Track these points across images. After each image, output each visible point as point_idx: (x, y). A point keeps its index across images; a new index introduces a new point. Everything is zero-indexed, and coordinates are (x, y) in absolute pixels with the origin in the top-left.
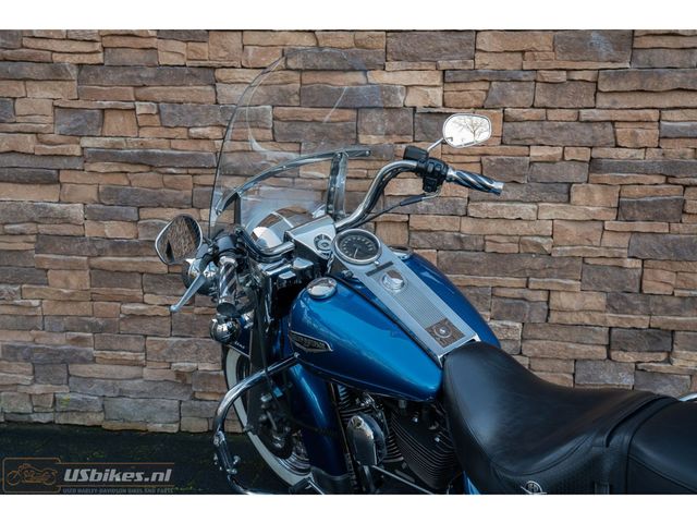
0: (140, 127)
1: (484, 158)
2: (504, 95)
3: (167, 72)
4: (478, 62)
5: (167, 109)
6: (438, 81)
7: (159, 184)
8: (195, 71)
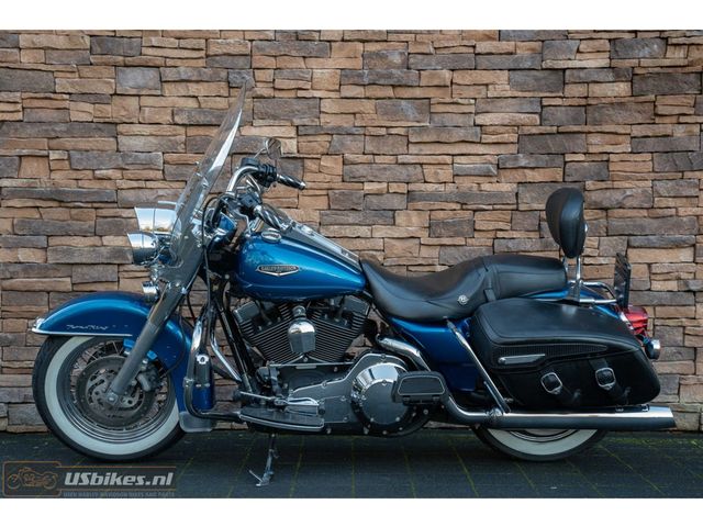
0: (51, 171)
1: (330, 192)
2: (342, 144)
3: (77, 126)
4: (322, 120)
5: (75, 155)
6: (293, 134)
7: (66, 216)
8: (100, 126)
